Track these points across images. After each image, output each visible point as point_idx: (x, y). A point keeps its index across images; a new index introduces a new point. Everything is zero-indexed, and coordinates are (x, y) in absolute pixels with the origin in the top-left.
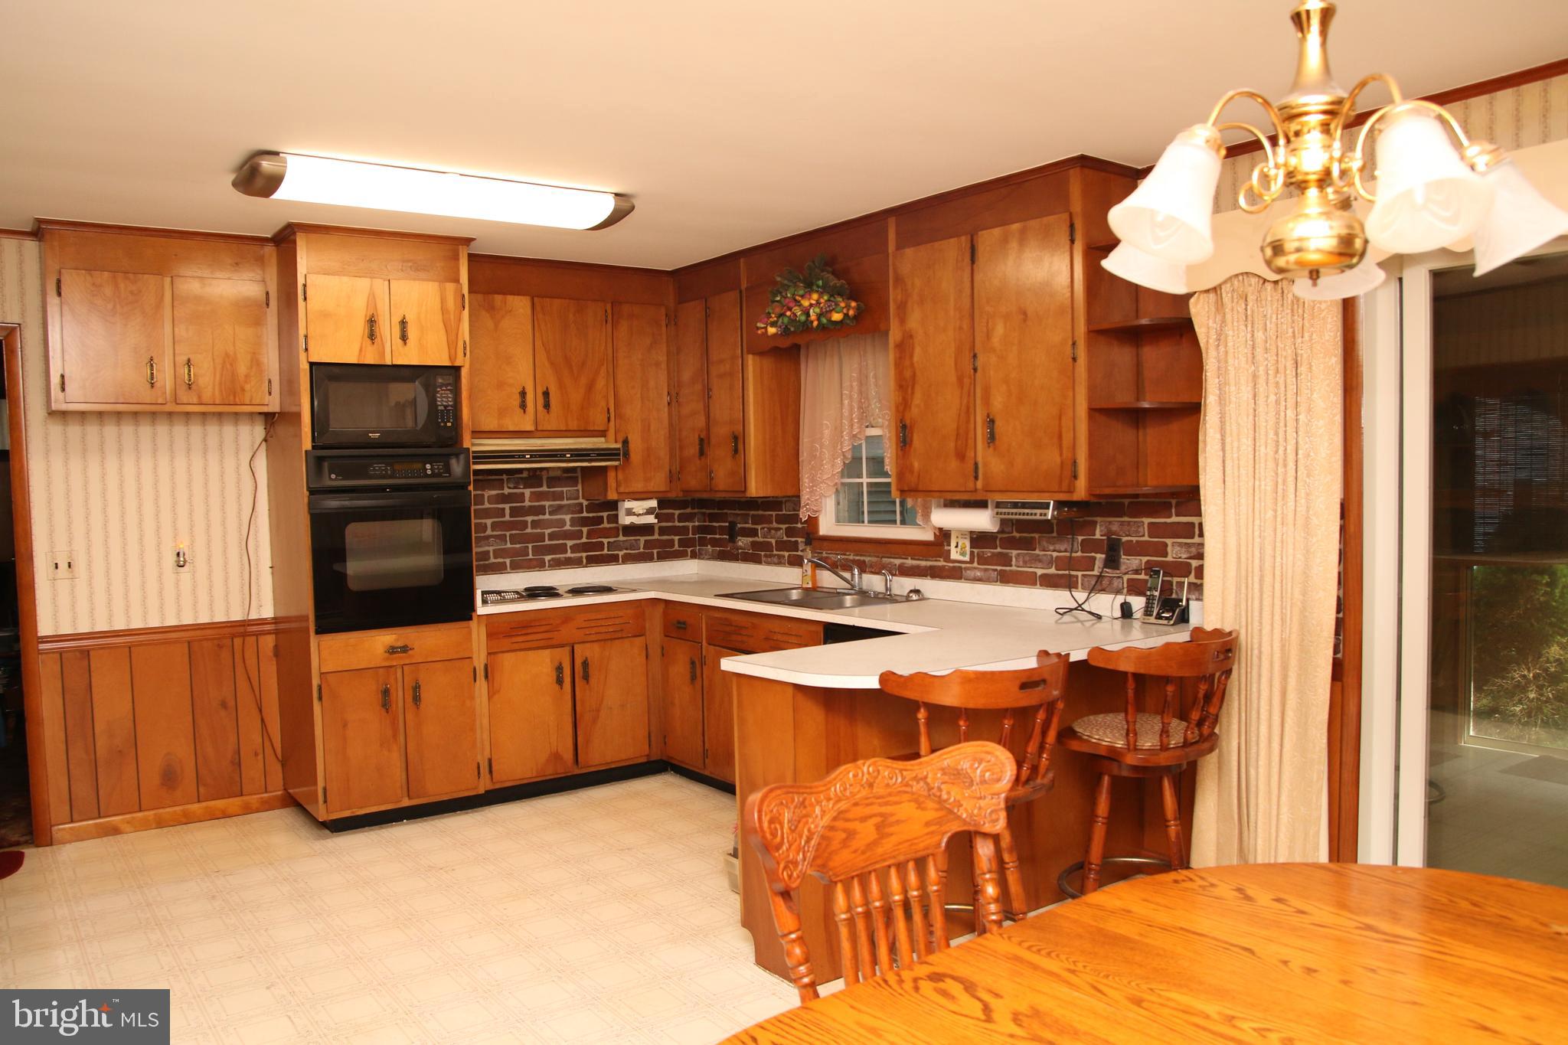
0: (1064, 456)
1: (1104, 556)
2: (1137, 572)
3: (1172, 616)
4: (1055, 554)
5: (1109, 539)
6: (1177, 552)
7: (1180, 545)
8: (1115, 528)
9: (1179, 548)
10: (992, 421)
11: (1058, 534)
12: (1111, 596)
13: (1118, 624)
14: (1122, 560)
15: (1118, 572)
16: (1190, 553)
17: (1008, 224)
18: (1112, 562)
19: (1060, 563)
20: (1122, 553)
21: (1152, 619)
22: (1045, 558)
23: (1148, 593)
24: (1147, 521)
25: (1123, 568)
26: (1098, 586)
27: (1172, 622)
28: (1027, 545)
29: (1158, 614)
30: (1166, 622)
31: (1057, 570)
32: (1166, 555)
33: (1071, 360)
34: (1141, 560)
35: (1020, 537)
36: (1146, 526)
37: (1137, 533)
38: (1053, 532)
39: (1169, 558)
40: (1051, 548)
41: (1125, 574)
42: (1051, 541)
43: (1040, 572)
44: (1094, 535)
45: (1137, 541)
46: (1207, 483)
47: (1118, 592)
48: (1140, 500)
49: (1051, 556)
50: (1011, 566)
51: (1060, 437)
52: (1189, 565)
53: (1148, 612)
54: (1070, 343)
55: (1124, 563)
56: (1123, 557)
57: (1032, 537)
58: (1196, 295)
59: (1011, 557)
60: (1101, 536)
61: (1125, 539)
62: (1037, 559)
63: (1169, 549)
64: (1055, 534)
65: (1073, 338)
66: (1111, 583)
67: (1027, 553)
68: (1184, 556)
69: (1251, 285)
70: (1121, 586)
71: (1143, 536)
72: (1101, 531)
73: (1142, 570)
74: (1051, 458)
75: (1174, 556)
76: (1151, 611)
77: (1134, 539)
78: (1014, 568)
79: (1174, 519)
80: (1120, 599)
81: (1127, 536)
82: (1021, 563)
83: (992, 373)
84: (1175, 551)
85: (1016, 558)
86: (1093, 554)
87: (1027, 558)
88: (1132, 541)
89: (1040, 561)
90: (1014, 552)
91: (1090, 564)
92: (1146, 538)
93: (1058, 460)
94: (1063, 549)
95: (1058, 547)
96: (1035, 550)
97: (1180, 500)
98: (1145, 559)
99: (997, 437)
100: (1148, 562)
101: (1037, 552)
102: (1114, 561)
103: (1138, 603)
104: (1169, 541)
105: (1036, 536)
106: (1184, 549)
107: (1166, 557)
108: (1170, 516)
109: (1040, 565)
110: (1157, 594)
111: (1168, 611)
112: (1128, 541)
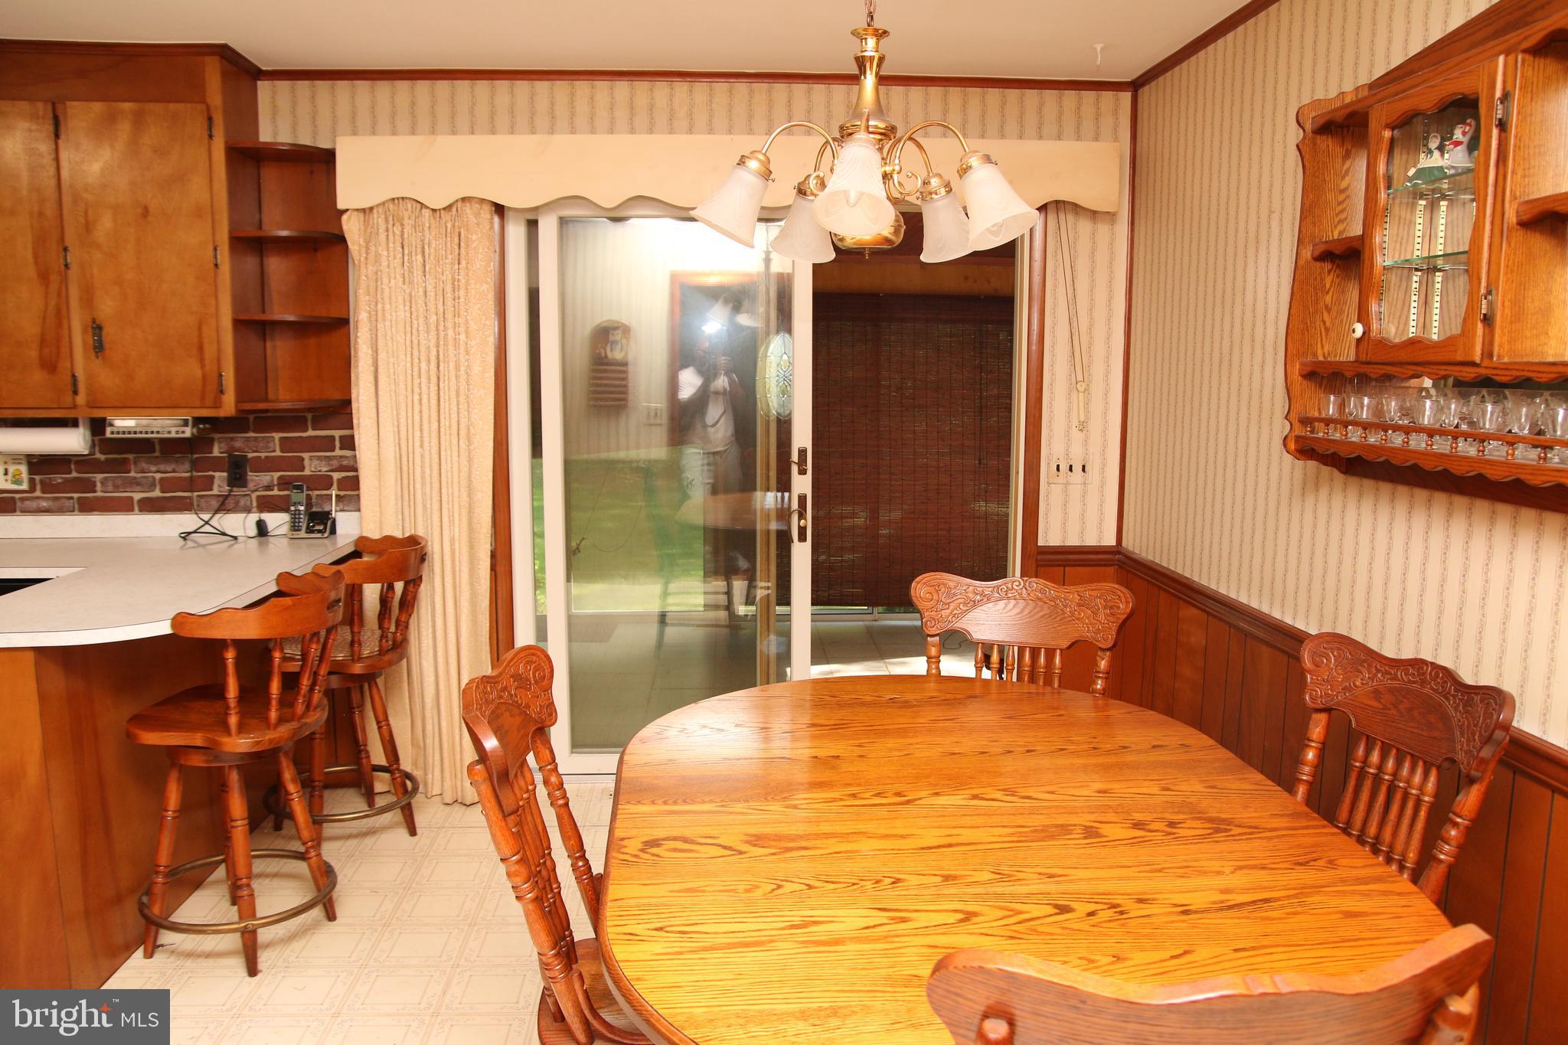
0: (207, 368)
1: (225, 474)
2: (269, 488)
3: (325, 528)
4: (158, 476)
5: (230, 456)
6: (315, 466)
7: (319, 458)
8: (238, 444)
9: (318, 462)
10: (100, 328)
11: (162, 452)
12: (242, 516)
13: (254, 543)
14: (248, 477)
15: (245, 489)
16: (332, 465)
17: (118, 101)
18: (237, 478)
19: (166, 486)
20: (248, 470)
21: (303, 534)
22: (144, 480)
23: (292, 508)
24: (277, 436)
25: (251, 485)
26: (224, 506)
27: (326, 535)
28: (120, 466)
29: (308, 527)
30: (319, 535)
31: (162, 492)
32: (303, 469)
33: (212, 266)
34: (272, 476)
35: (107, 459)
36: (277, 442)
37: (267, 449)
38: (154, 452)
39: (307, 472)
40: (154, 469)
41: (253, 491)
42: (150, 461)
43: (137, 496)
44: (212, 453)
45: (266, 457)
46: (361, 397)
47: (248, 511)
48: (269, 414)
49: (153, 477)
50: (95, 492)
51: (201, 349)
52: (331, 477)
53: (295, 527)
54: (212, 248)
55: (252, 480)
56: (250, 474)
57: (125, 458)
58: (349, 213)
59: (95, 482)
60: (221, 453)
61: (250, 455)
62: (134, 483)
63: (306, 462)
64: (157, 454)
65: (214, 241)
66: (237, 503)
67: (117, 477)
68: (325, 469)
69: (407, 210)
70: (249, 504)
71: (274, 451)
72: (220, 448)
73: (274, 486)
74: (188, 370)
75: (313, 469)
76: (299, 526)
77: (263, 455)
78: (99, 494)
79: (311, 433)
80: (254, 517)
81: (254, 452)
82: (110, 488)
83: (95, 271)
84: (313, 465)
85: (102, 483)
86: (211, 473)
87: (119, 482)
88: (260, 457)
89: (138, 484)
90: (99, 477)
91: (209, 483)
92: (278, 453)
93: (199, 373)
94: (169, 470)
95: (162, 467)
96: (129, 472)
97: (317, 414)
98: (277, 475)
99: (106, 346)
100: (280, 478)
101: (133, 474)
102: (239, 479)
103: (277, 521)
104: (306, 455)
105: (131, 456)
106: (324, 463)
107: (303, 471)
108: (306, 430)
109: (138, 488)
110: (302, 508)
111: (319, 524)
112: (254, 457)
